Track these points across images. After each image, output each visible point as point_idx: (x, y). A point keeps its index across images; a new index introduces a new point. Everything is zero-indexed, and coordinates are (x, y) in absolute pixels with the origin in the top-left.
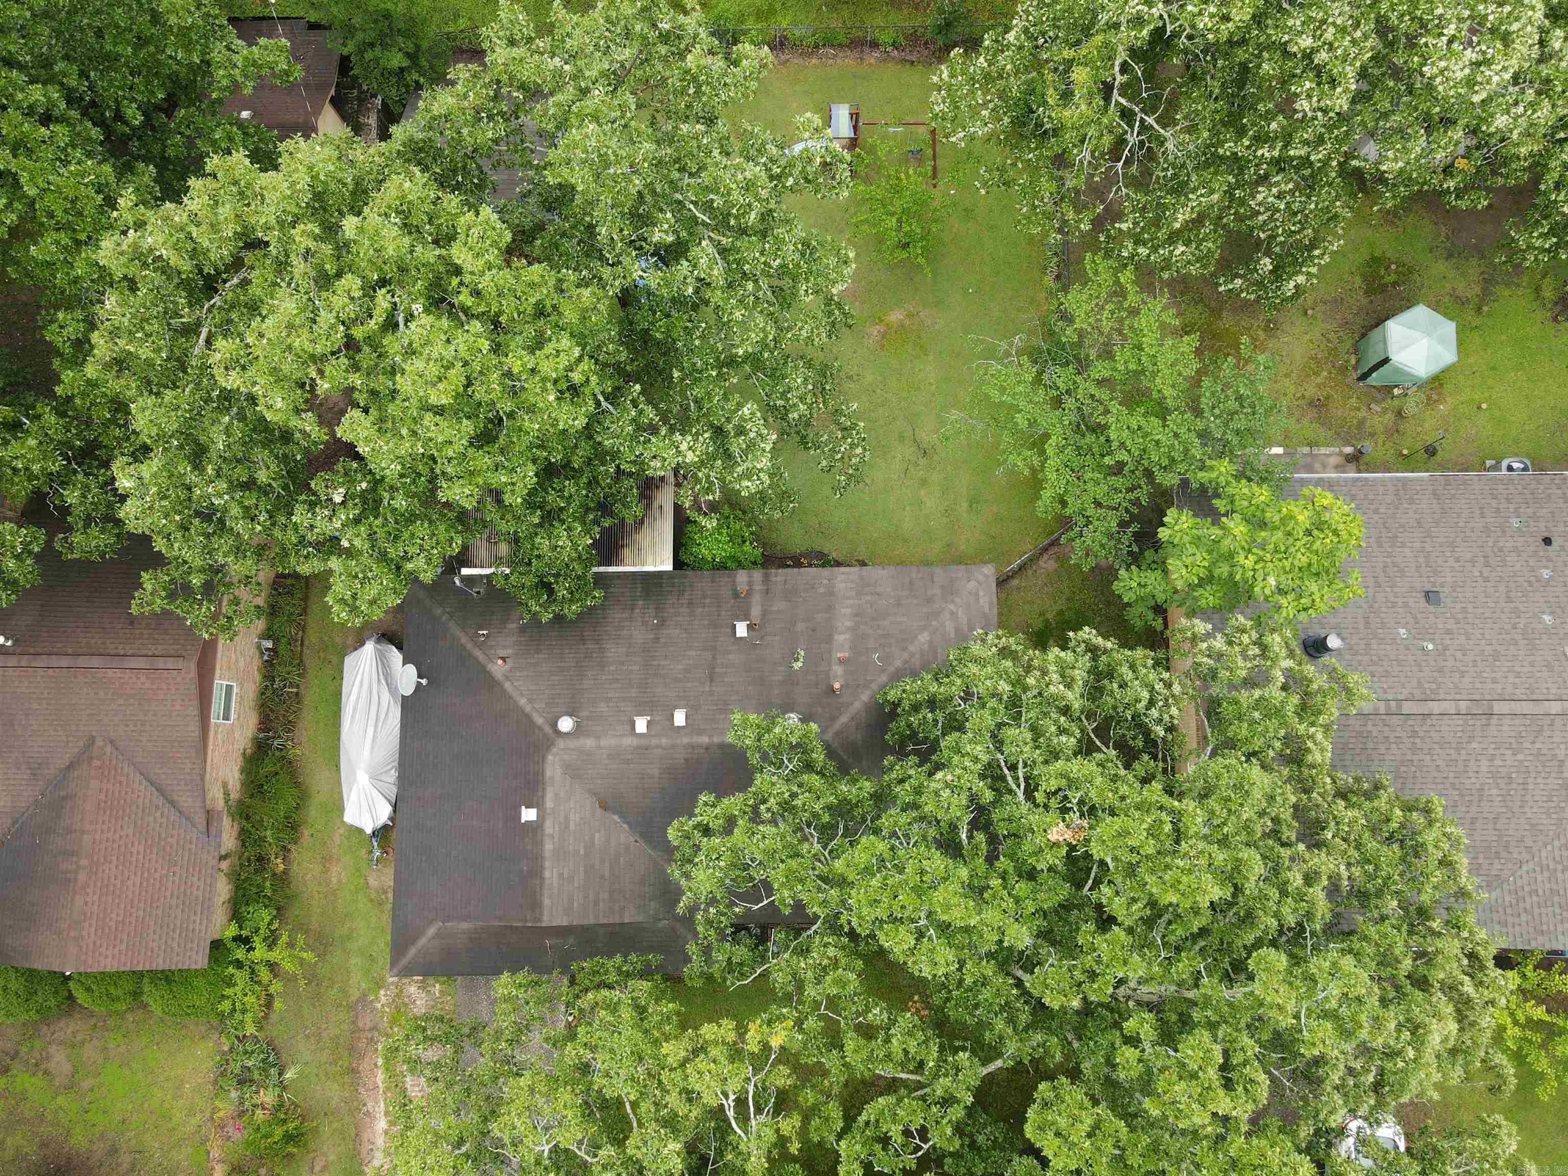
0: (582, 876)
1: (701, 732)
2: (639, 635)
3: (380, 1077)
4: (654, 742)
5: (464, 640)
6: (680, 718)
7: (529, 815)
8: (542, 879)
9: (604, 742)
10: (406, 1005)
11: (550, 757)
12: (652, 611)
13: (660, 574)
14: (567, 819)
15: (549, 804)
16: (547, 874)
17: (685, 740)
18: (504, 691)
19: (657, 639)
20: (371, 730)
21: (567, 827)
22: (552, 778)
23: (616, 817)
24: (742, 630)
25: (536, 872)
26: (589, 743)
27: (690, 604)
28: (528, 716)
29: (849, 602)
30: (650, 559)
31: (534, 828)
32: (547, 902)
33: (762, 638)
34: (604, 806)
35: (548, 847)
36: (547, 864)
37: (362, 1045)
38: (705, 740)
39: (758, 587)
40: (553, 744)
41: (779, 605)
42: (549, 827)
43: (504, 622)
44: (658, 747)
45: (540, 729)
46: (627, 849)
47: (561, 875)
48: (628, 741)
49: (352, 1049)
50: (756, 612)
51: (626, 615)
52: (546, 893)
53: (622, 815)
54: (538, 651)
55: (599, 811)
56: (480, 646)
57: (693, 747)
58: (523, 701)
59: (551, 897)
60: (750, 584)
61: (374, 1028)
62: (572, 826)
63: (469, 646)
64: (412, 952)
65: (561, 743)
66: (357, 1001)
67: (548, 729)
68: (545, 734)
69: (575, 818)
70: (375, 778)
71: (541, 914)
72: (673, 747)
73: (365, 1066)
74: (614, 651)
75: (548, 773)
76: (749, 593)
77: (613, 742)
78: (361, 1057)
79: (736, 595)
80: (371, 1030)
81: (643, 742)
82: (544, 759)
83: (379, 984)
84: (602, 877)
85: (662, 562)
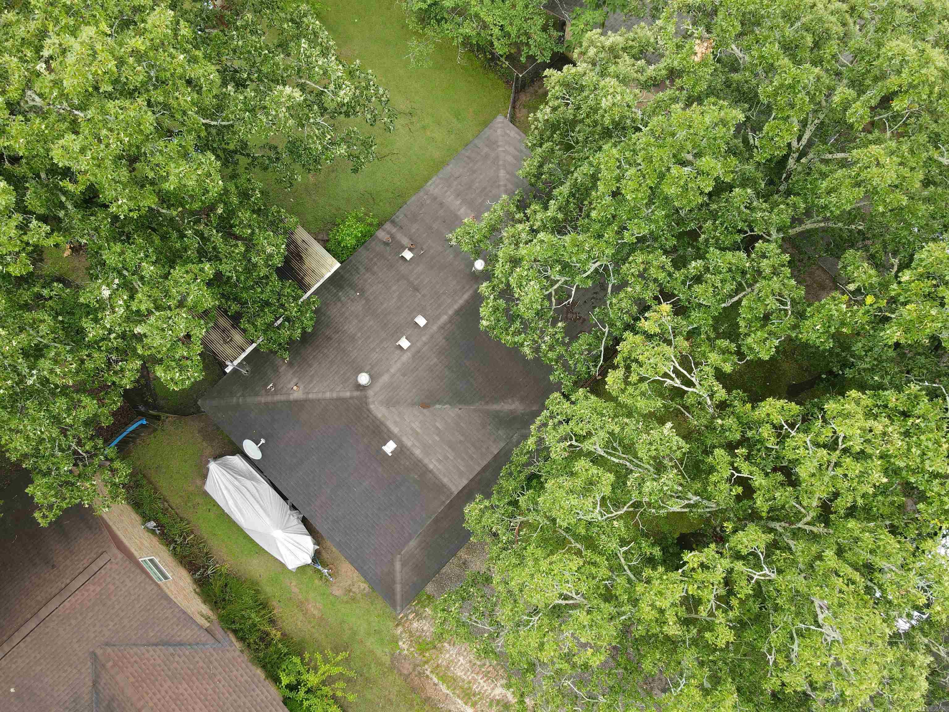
0: (450, 450)
1: (438, 317)
2: (357, 307)
3: (444, 688)
4: (419, 344)
5: (263, 400)
6: (421, 321)
7: (390, 447)
8: (431, 471)
9: (392, 371)
10: (420, 637)
11: (372, 407)
12: (352, 292)
13: (336, 272)
14: (412, 429)
15: (396, 430)
16: (431, 467)
17: (435, 328)
18: (312, 401)
19: (367, 300)
20: (257, 506)
21: (417, 433)
22: (384, 416)
23: (438, 406)
24: (408, 255)
25: (425, 471)
26: (385, 378)
27: (367, 269)
28: (338, 399)
29: (449, 193)
30: (323, 271)
31: (401, 450)
32: (445, 480)
33: (422, 249)
34: (425, 406)
35: (418, 452)
36: (426, 461)
37: (417, 681)
38: (444, 318)
39: (394, 230)
40: (366, 397)
41: (414, 228)
42: (408, 442)
43: (276, 370)
44: (425, 344)
45: (351, 398)
46: (459, 416)
47: (439, 461)
48: (405, 357)
49: (413, 690)
50: (405, 241)
51: (339, 305)
52: (441, 477)
53: (439, 402)
54: (310, 366)
55: (425, 411)
56: (276, 393)
57: (442, 328)
58: (328, 395)
59: (444, 475)
60: (389, 233)
61: (415, 666)
62: (419, 430)
63: (269, 399)
64: (398, 588)
65: (370, 393)
66: (392, 662)
67: (356, 394)
68: (357, 398)
69: (416, 425)
70: (285, 528)
71: (449, 490)
72: (432, 337)
73: (430, 692)
74: (351, 327)
75: (379, 416)
76: (392, 237)
77: (399, 365)
78: (423, 689)
79: (386, 244)
80: (414, 670)
81: (413, 350)
82: (368, 410)
83: (395, 640)
84: (461, 442)
85: (332, 266)
